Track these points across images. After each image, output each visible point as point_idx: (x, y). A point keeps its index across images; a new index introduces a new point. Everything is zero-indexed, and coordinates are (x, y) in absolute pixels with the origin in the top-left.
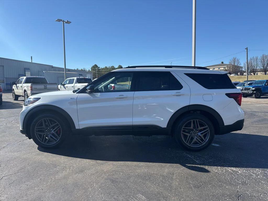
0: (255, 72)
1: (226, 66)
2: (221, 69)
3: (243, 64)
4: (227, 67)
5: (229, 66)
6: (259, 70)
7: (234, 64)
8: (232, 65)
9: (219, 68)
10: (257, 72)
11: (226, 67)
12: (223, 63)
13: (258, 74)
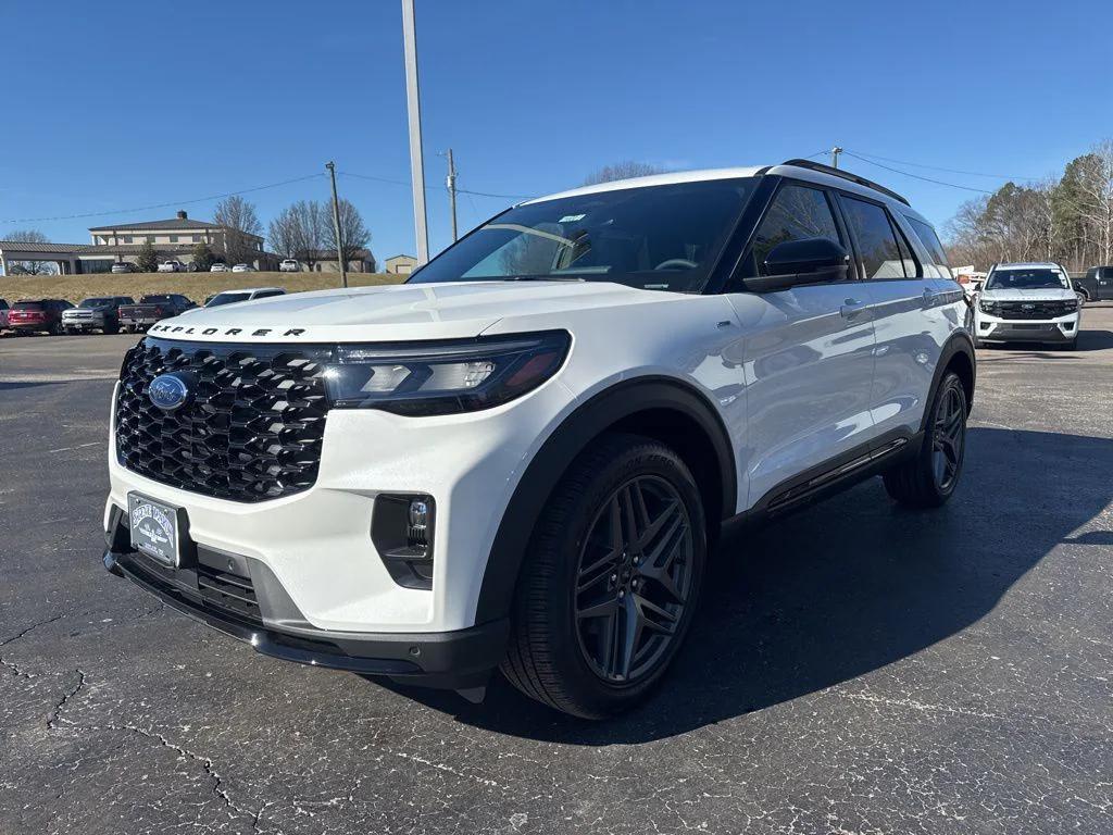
0: (314, 260)
1: (204, 231)
2: (182, 241)
3: (266, 225)
4: (207, 234)
5: (217, 231)
6: (324, 255)
7: (236, 223)
8: (226, 227)
9: (174, 238)
10: (319, 262)
11: (202, 234)
12: (184, 215)
13: (323, 269)
